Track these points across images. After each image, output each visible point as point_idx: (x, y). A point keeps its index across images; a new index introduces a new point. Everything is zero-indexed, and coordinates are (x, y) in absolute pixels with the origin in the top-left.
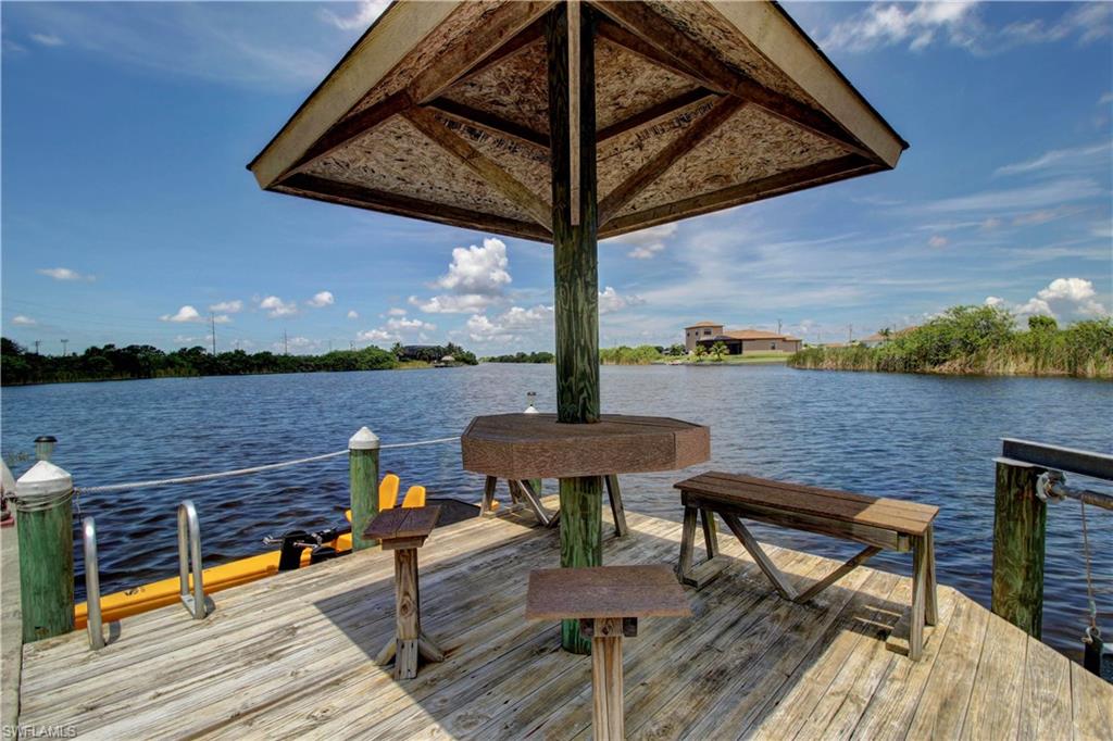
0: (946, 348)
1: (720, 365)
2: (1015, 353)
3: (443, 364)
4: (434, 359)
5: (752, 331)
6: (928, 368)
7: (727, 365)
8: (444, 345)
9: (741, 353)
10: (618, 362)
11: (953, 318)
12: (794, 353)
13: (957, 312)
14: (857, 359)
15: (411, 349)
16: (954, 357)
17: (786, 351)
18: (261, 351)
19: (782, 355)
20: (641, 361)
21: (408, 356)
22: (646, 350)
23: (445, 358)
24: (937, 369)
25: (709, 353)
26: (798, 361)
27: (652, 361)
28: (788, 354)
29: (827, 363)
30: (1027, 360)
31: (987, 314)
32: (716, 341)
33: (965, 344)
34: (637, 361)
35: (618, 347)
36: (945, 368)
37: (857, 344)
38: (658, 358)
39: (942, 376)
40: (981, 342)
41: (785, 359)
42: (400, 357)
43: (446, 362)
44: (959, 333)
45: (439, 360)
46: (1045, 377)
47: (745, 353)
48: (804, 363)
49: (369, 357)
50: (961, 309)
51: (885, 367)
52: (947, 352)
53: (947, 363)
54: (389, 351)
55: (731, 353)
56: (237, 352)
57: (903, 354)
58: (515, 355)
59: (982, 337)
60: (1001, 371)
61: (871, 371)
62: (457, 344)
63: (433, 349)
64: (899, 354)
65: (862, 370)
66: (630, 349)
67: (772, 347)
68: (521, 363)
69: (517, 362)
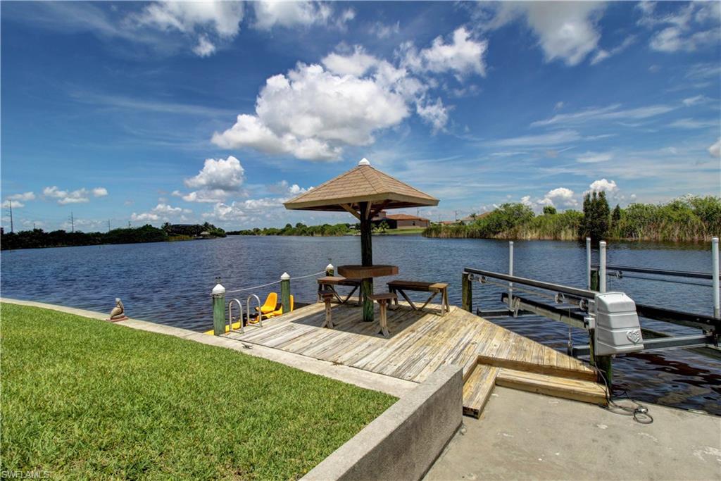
0: (500, 225)
1: (384, 235)
2: (531, 228)
3: (201, 237)
4: (195, 233)
5: (403, 215)
6: (492, 236)
7: (388, 235)
8: (201, 223)
9: (396, 227)
10: (323, 234)
11: (503, 210)
12: (426, 228)
13: (505, 206)
14: (458, 231)
15: (177, 226)
16: (503, 230)
17: (421, 226)
18: (56, 230)
19: (420, 229)
20: (337, 234)
21: (176, 232)
22: (340, 226)
23: (203, 233)
24: (495, 237)
25: (378, 228)
26: (427, 233)
27: (344, 233)
28: (422, 228)
29: (443, 234)
30: (535, 232)
31: (519, 207)
32: (381, 221)
33: (508, 223)
34: (335, 233)
35: (322, 224)
36: (499, 236)
37: (459, 222)
38: (348, 232)
39: (498, 240)
40: (516, 222)
41: (421, 232)
42: (169, 233)
43: (204, 236)
44: (505, 218)
45: (199, 235)
46: (544, 240)
47: (399, 228)
48: (430, 234)
49: (145, 233)
50: (507, 205)
51: (472, 236)
52: (501, 227)
53: (501, 234)
54: (160, 228)
55: (391, 228)
56: (35, 230)
57: (479, 228)
58: (252, 230)
59: (516, 219)
60: (524, 238)
61: (464, 237)
62: (211, 223)
63: (194, 226)
64: (477, 229)
65: (461, 238)
66: (330, 226)
67: (414, 225)
68: (257, 235)
69: (254, 234)
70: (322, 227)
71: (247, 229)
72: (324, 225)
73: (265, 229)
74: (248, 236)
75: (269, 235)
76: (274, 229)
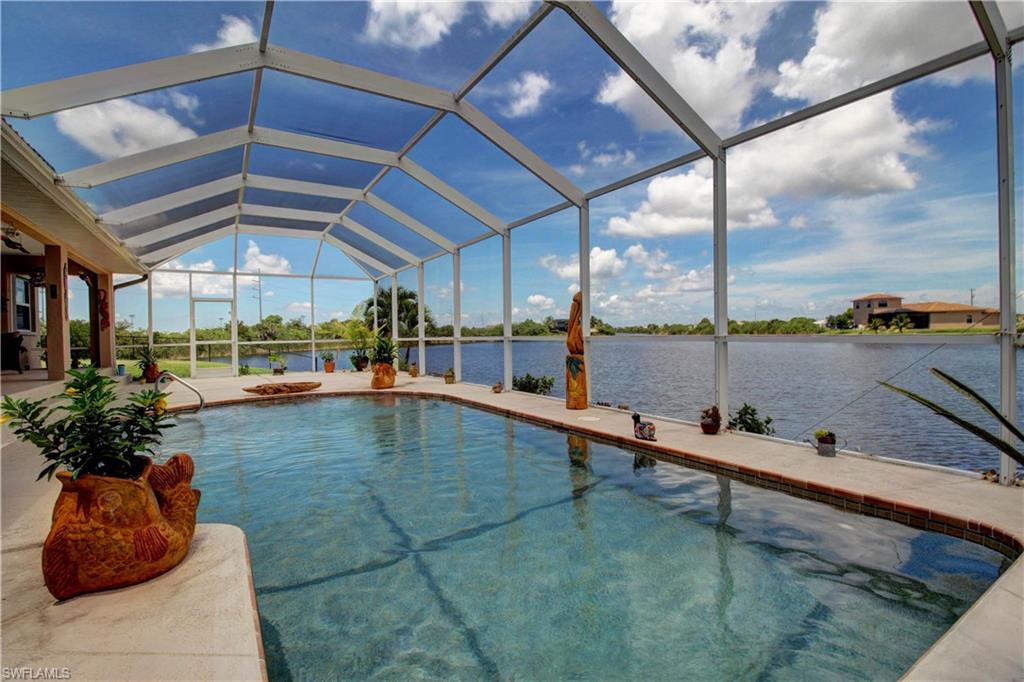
5: (941, 303)
9: (928, 327)
15: (559, 322)
21: (558, 328)
25: (888, 327)
32: (896, 313)
35: (769, 319)
42: (551, 329)
47: (933, 326)
49: (527, 330)
54: (543, 323)
55: (916, 327)
66: (784, 322)
67: (969, 321)
68: (654, 334)
69: (650, 333)
70: (769, 324)
71: (638, 325)
72: (773, 321)
73: (666, 325)
74: (641, 335)
75: (674, 334)
76: (680, 325)
